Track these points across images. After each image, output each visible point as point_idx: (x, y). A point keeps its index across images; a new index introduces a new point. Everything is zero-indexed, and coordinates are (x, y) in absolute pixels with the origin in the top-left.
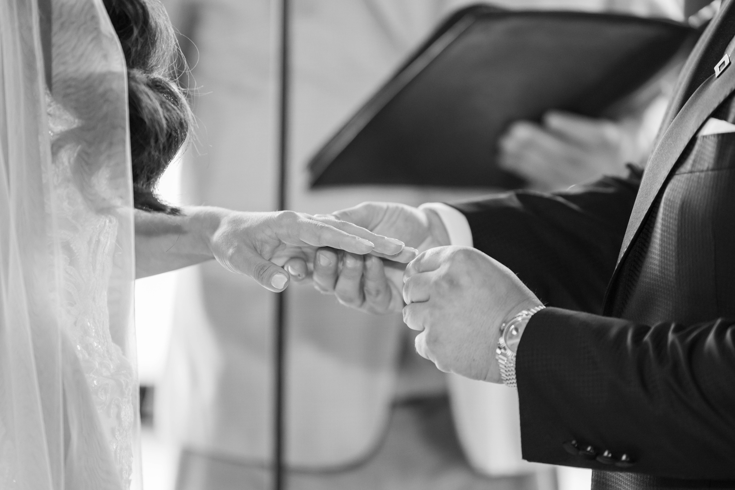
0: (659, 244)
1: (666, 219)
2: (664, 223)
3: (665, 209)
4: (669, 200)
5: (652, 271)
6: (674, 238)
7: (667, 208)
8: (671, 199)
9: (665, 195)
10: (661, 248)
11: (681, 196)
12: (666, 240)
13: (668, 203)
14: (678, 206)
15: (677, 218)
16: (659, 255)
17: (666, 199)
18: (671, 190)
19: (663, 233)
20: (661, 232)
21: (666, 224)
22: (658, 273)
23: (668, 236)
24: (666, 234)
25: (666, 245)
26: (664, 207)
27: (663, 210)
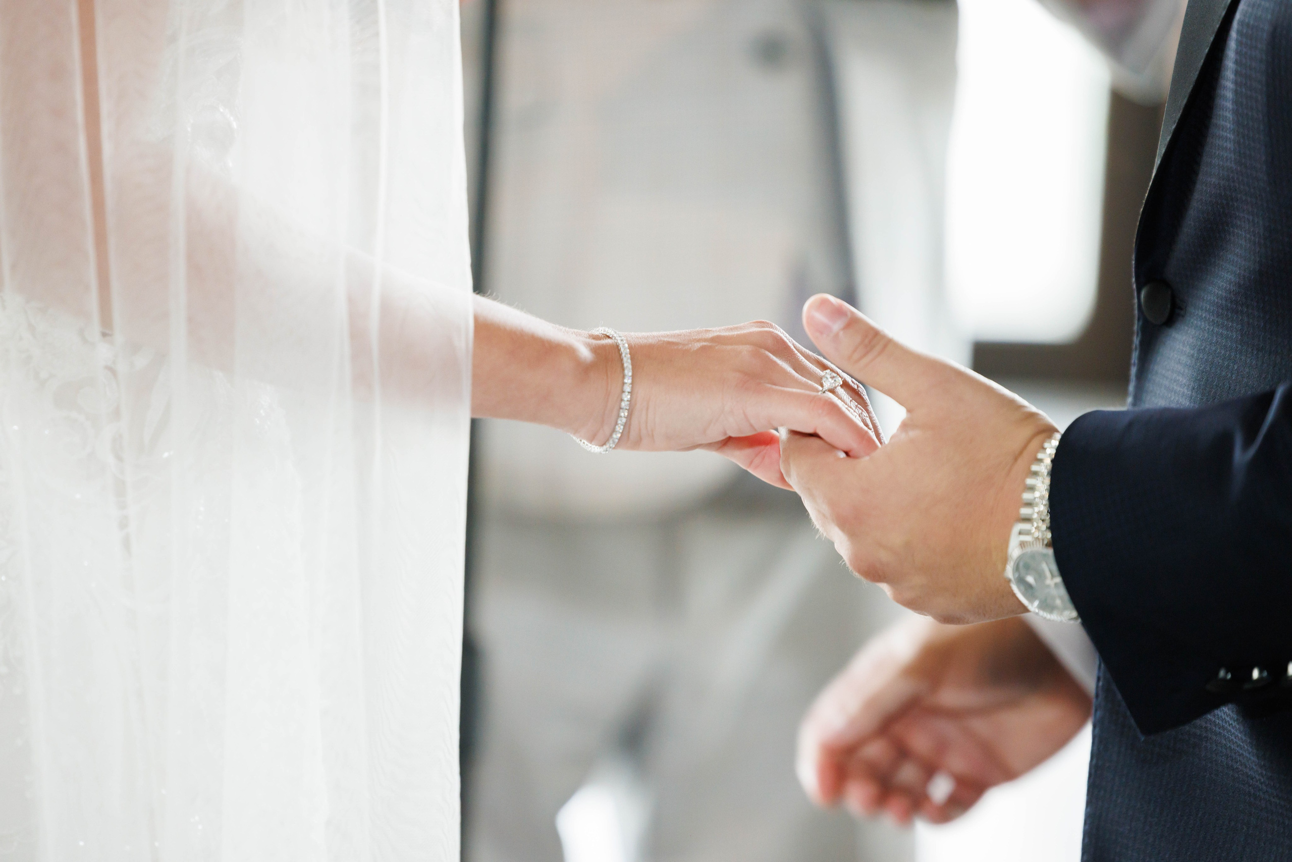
0: (1233, 109)
1: (1244, 61)
2: (1239, 69)
3: (1239, 43)
4: (1248, 25)
5: (1221, 163)
6: (1259, 97)
7: (1244, 40)
8: (1252, 22)
9: (1238, 16)
10: (1236, 119)
11: (1269, 17)
12: (1244, 101)
13: (1245, 31)
14: (1265, 35)
15: (1264, 57)
16: (1234, 132)
17: (1241, 23)
18: (1248, 6)
19: (1238, 88)
20: (1234, 87)
21: (1244, 71)
22: (1233, 165)
23: (1249, 93)
24: (1244, 90)
25: (1245, 111)
26: (1237, 40)
27: (1237, 45)
